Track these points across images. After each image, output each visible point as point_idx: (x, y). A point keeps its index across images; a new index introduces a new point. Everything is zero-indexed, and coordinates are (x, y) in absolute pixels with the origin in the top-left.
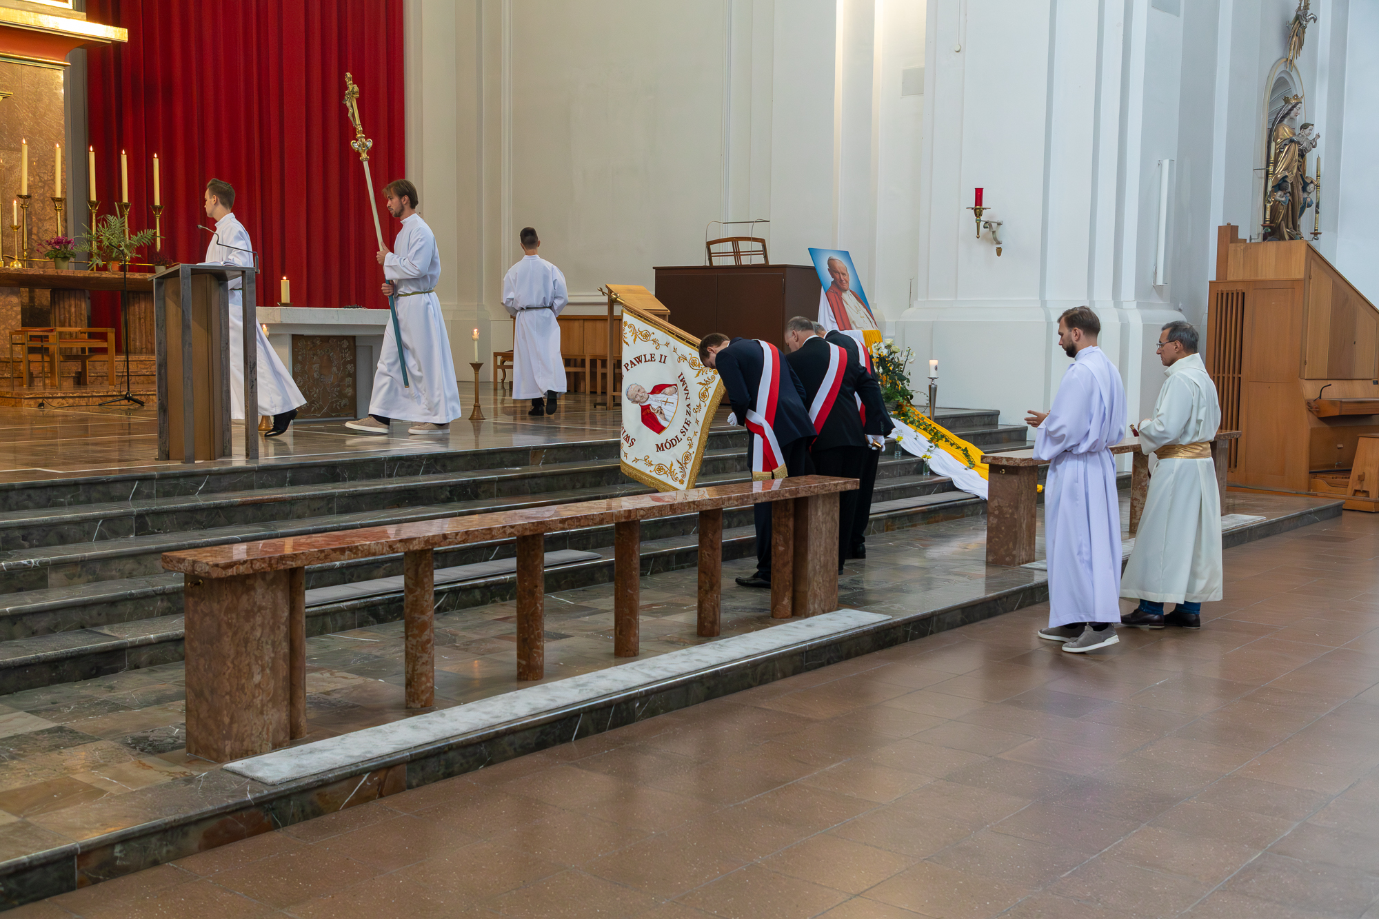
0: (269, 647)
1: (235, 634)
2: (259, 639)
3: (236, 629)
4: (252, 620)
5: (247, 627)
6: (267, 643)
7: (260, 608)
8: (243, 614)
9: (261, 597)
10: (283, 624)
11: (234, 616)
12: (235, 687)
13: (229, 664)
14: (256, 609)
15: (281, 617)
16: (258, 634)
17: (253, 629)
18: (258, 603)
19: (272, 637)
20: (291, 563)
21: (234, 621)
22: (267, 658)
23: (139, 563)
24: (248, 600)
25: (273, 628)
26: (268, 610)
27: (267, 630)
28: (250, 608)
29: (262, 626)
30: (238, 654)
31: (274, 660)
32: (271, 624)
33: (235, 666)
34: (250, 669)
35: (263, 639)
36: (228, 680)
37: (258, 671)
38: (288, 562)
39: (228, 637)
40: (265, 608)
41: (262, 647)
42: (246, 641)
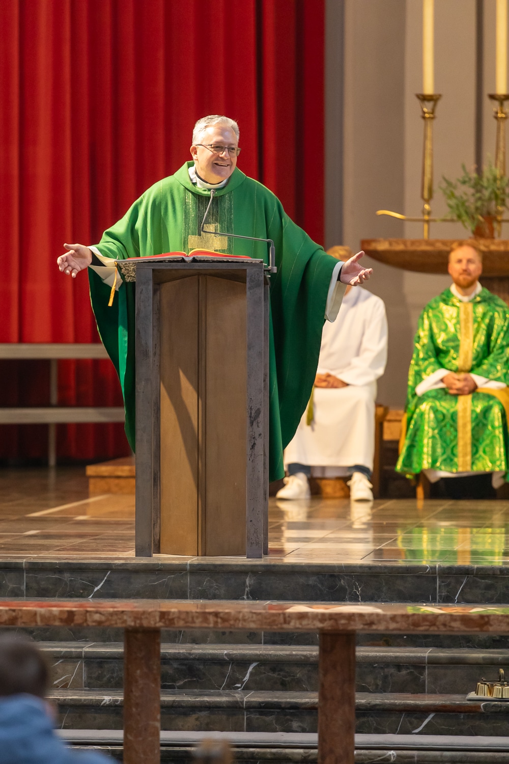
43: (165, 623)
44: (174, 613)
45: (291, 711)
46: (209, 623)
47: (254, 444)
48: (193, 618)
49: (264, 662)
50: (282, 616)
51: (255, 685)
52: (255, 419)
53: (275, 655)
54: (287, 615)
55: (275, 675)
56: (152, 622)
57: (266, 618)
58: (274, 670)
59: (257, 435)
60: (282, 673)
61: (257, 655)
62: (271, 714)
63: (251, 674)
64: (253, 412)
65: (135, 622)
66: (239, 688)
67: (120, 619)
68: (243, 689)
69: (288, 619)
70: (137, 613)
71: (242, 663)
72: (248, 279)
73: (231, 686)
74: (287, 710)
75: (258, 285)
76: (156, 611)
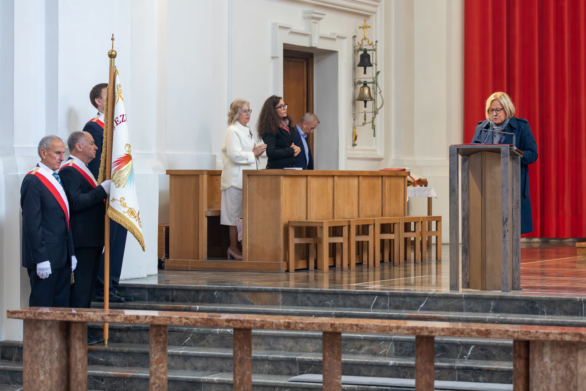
0: (48, 362)
1: (31, 351)
2: (43, 357)
3: (31, 348)
4: (39, 345)
5: (37, 349)
6: (47, 360)
7: (44, 340)
8: (35, 341)
9: (44, 334)
10: (56, 351)
11: (31, 341)
12: (31, 379)
13: (28, 366)
14: (42, 340)
15: (55, 348)
16: (42, 353)
17: (40, 350)
18: (43, 337)
19: (50, 357)
20: (45, 317)
21: (31, 344)
22: (47, 368)
23: (297, 343)
24: (38, 335)
25: (51, 352)
26: (48, 342)
27: (47, 353)
28: (38, 339)
29: (45, 350)
30: (32, 362)
31: (51, 370)
32: (49, 350)
33: (31, 368)
34: (38, 372)
35: (45, 357)
36: (28, 374)
37: (43, 373)
38: (44, 316)
39: (27, 352)
40: (47, 341)
41: (45, 361)
42: (37, 356)
43: (333, 329)
44: (337, 324)
45: (479, 371)
46: (353, 330)
47: (505, 235)
48: (346, 327)
49: (477, 345)
50: (388, 327)
51: (473, 357)
52: (505, 223)
53: (482, 342)
54: (391, 327)
55: (483, 352)
56: (327, 329)
57: (381, 328)
58: (482, 350)
59: (506, 231)
60: (486, 351)
61: (473, 342)
62: (469, 372)
63: (472, 352)
64: (504, 219)
65: (319, 328)
66: (465, 358)
67: (312, 326)
68: (468, 359)
69: (391, 329)
70: (320, 323)
71: (467, 346)
72: (502, 153)
73: (462, 357)
74: (477, 371)
75: (507, 156)
76: (328, 323)
